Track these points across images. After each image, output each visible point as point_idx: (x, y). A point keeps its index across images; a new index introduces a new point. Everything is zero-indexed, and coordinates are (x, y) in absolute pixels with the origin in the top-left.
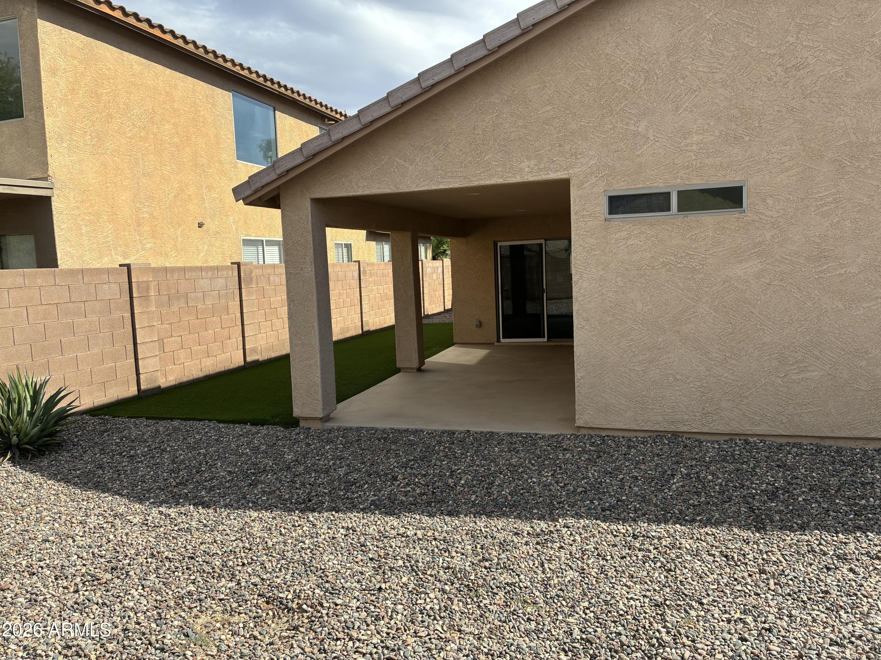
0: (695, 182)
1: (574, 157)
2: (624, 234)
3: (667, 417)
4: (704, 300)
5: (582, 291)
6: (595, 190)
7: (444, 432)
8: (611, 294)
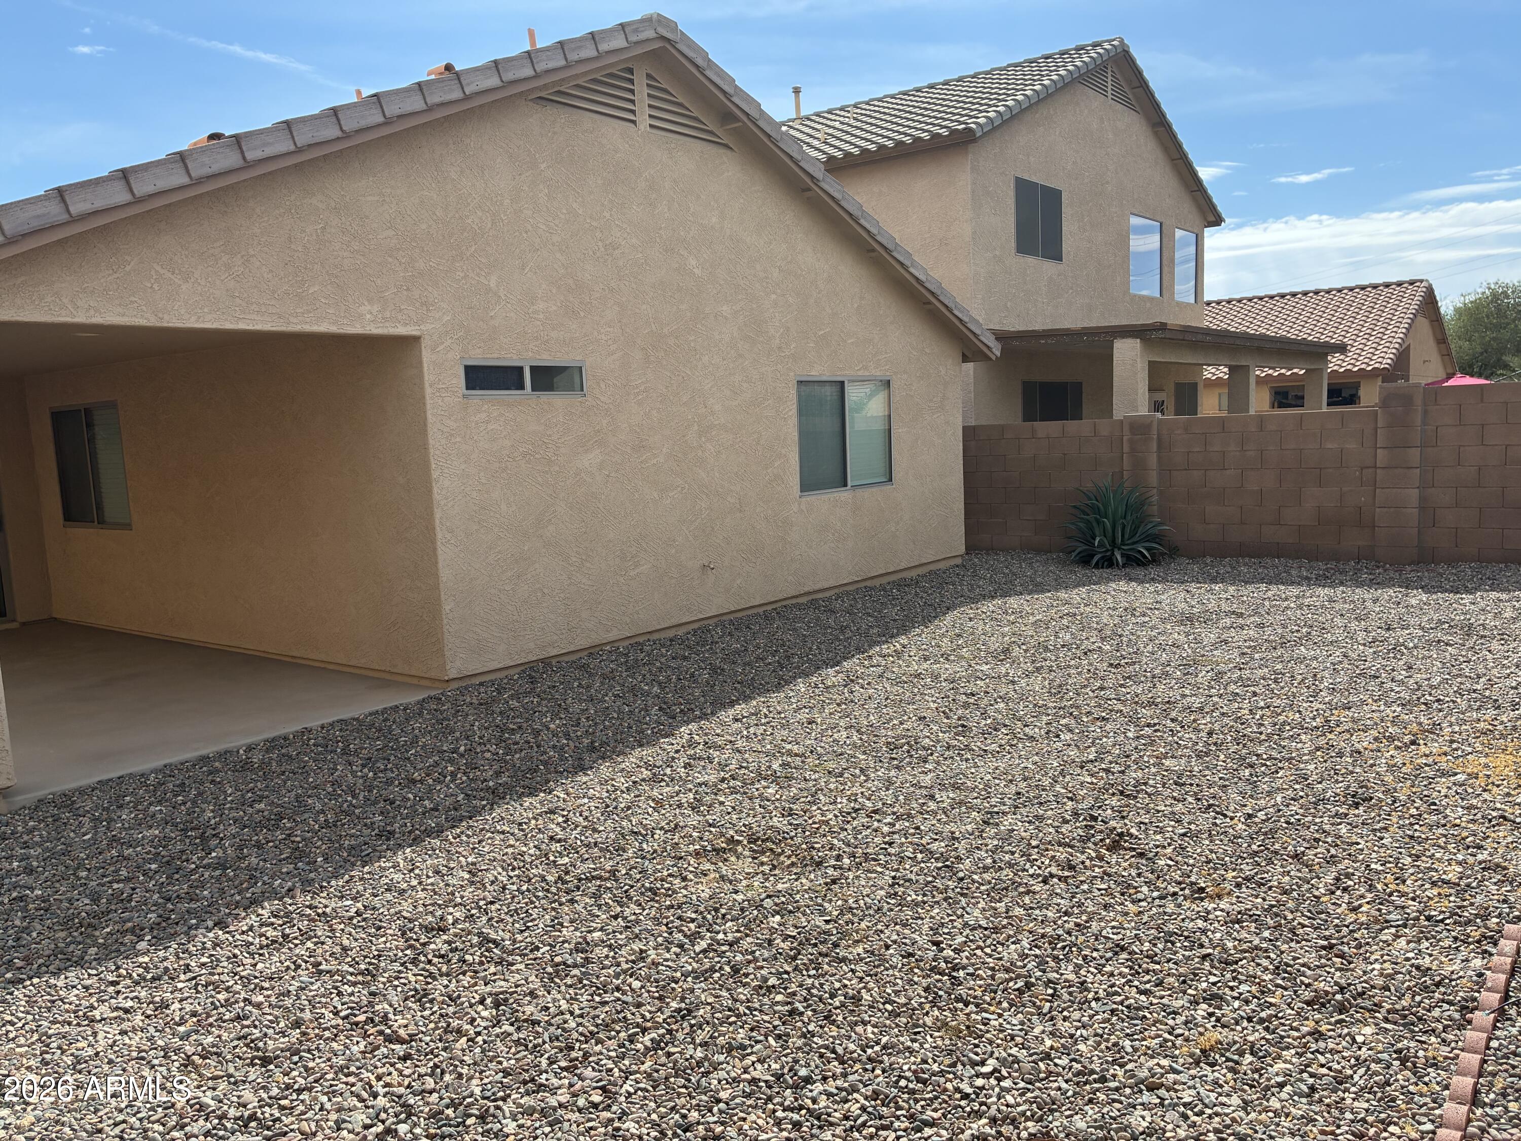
0: (544, 357)
1: (425, 308)
2: (483, 416)
3: (538, 643)
4: (561, 496)
5: (444, 492)
6: (450, 356)
7: (274, 739)
8: (474, 494)
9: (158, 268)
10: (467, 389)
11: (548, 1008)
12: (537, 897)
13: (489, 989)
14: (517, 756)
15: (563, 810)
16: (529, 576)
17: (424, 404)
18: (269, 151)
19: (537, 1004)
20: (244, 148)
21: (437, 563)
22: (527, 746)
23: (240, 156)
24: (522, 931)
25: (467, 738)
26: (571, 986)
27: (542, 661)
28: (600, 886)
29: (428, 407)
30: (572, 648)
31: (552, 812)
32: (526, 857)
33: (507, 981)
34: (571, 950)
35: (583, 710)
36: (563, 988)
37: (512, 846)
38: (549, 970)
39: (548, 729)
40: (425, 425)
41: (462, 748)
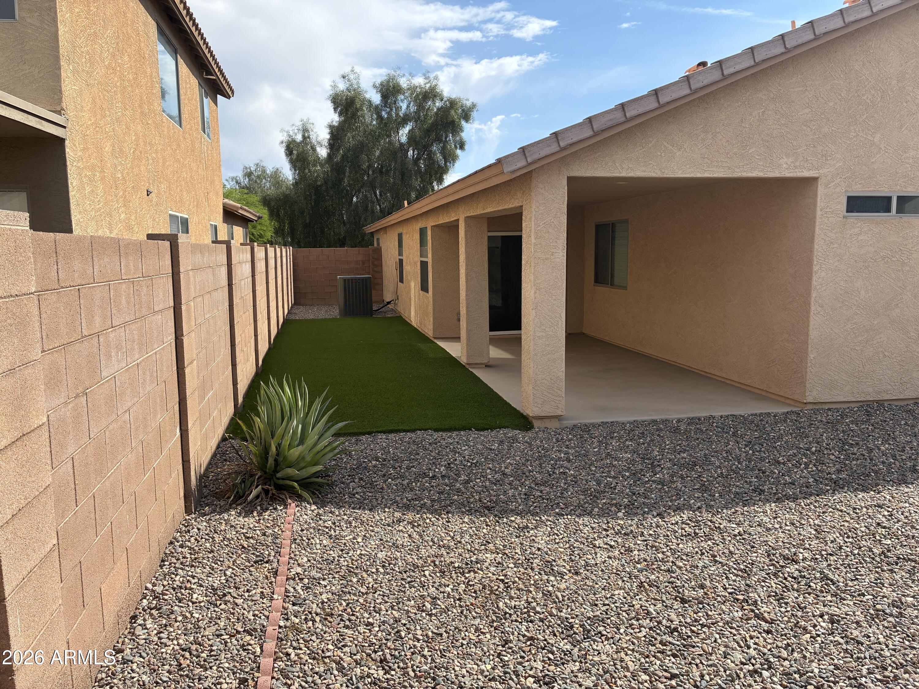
0: (909, 189)
1: (824, 158)
2: (856, 230)
3: (876, 389)
4: (908, 288)
5: (820, 280)
6: (838, 190)
7: (693, 418)
8: (842, 283)
9: (665, 144)
10: (847, 212)
11: (869, 637)
12: (865, 561)
13: (826, 609)
14: (855, 462)
15: (889, 507)
16: (875, 342)
17: (815, 222)
18: (738, 68)
19: (861, 632)
20: (724, 68)
21: (808, 326)
22: (862, 457)
23: (720, 73)
24: (852, 580)
25: (818, 443)
26: (887, 628)
27: (877, 402)
28: (914, 567)
29: (817, 224)
30: (902, 397)
31: (880, 506)
32: (859, 532)
33: (840, 609)
34: (889, 604)
35: (908, 442)
36: (881, 627)
37: (847, 521)
38: (872, 612)
39: (879, 449)
40: (813, 236)
41: (814, 449)
